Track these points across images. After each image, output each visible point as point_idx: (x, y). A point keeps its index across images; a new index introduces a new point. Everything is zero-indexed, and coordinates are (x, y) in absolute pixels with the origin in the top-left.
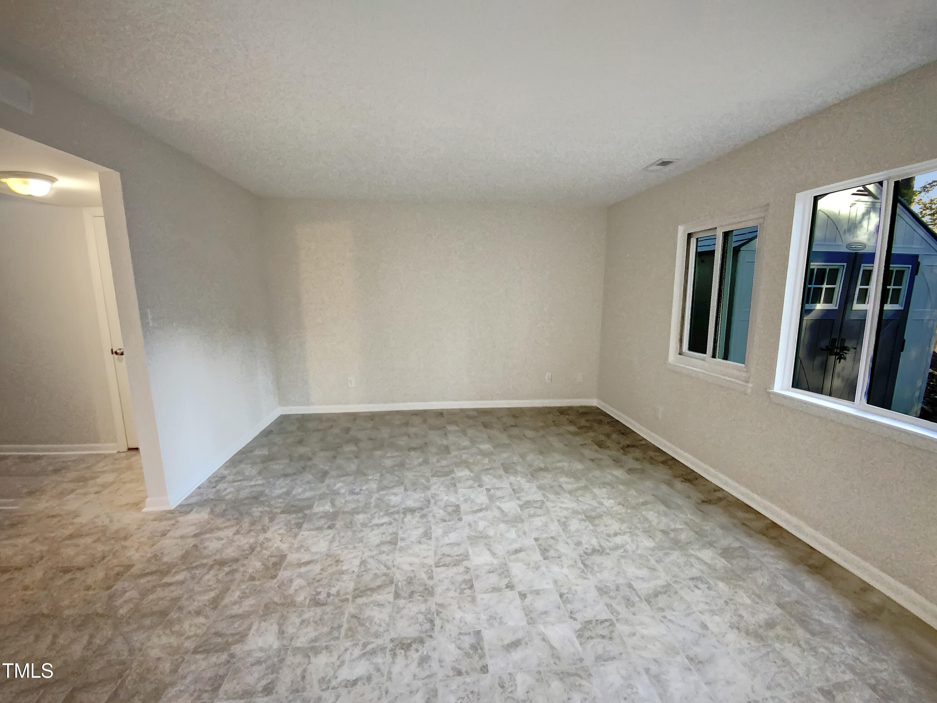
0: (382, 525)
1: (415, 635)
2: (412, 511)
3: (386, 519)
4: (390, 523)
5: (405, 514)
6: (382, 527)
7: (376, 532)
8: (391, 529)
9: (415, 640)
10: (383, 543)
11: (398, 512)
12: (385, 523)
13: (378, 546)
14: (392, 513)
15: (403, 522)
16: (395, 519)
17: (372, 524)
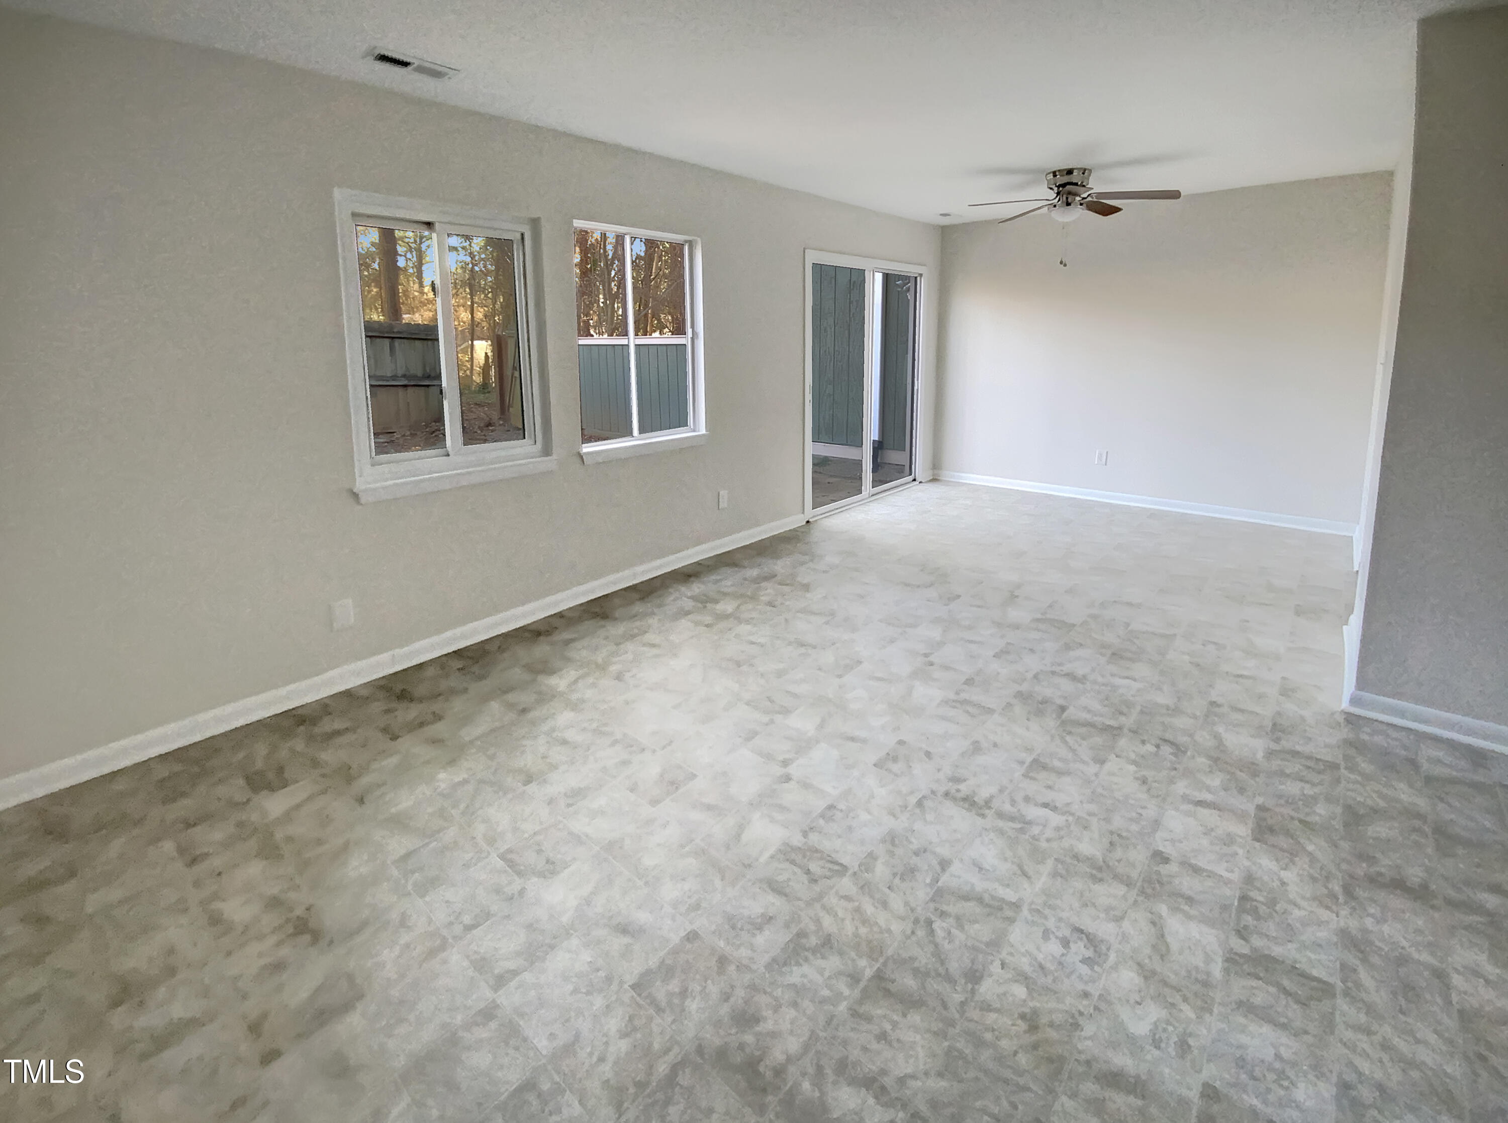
0: (1046, 805)
1: (948, 803)
2: (969, 802)
3: (1033, 812)
4: (1027, 799)
5: (988, 803)
6: (1046, 800)
7: (1060, 799)
8: (1031, 788)
9: (954, 799)
10: (1060, 773)
11: (1000, 815)
12: (1036, 805)
13: (1068, 773)
14: (1012, 819)
15: (1001, 791)
16: (1013, 802)
17: (1064, 818)
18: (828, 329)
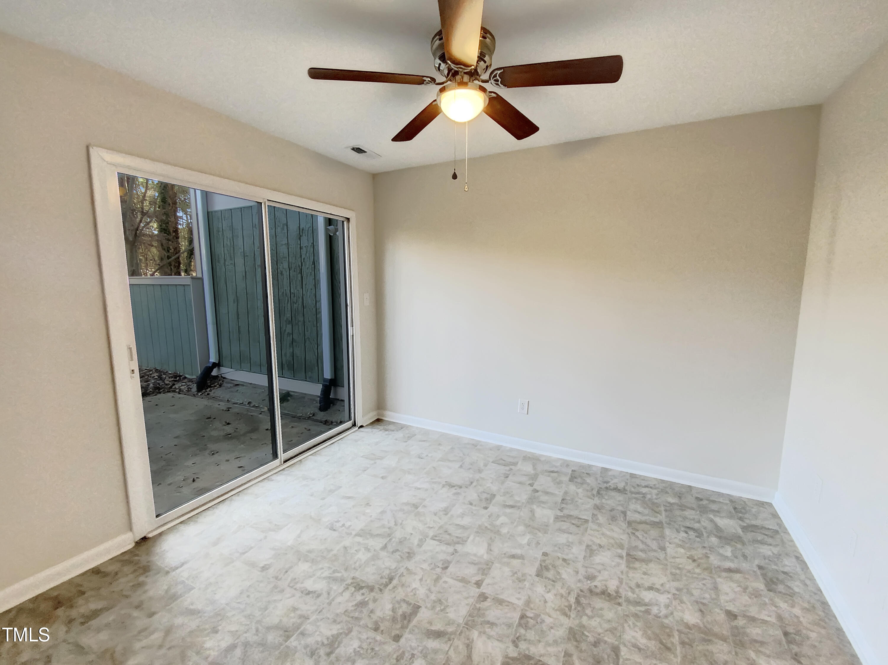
18: (284, 272)
